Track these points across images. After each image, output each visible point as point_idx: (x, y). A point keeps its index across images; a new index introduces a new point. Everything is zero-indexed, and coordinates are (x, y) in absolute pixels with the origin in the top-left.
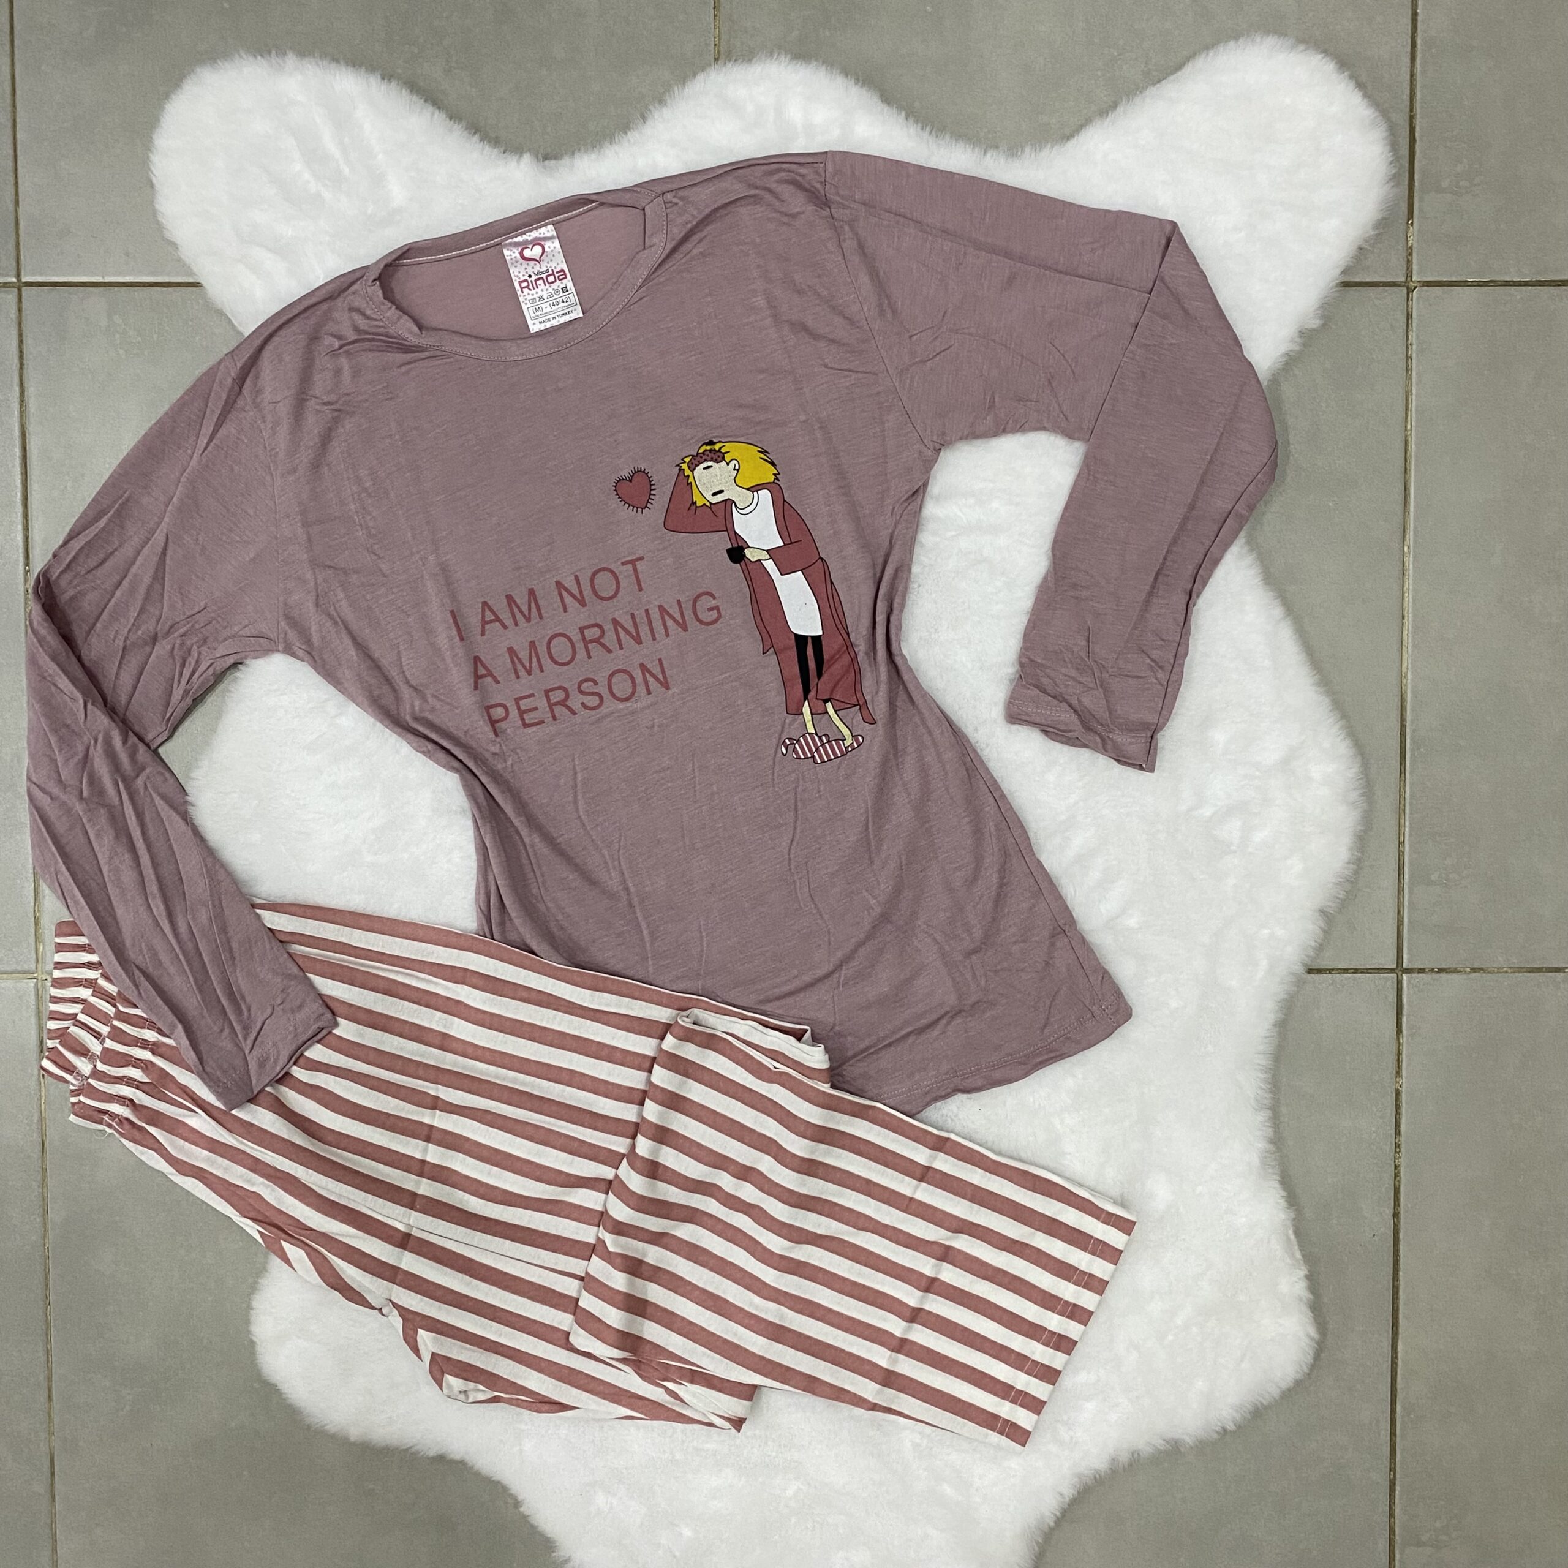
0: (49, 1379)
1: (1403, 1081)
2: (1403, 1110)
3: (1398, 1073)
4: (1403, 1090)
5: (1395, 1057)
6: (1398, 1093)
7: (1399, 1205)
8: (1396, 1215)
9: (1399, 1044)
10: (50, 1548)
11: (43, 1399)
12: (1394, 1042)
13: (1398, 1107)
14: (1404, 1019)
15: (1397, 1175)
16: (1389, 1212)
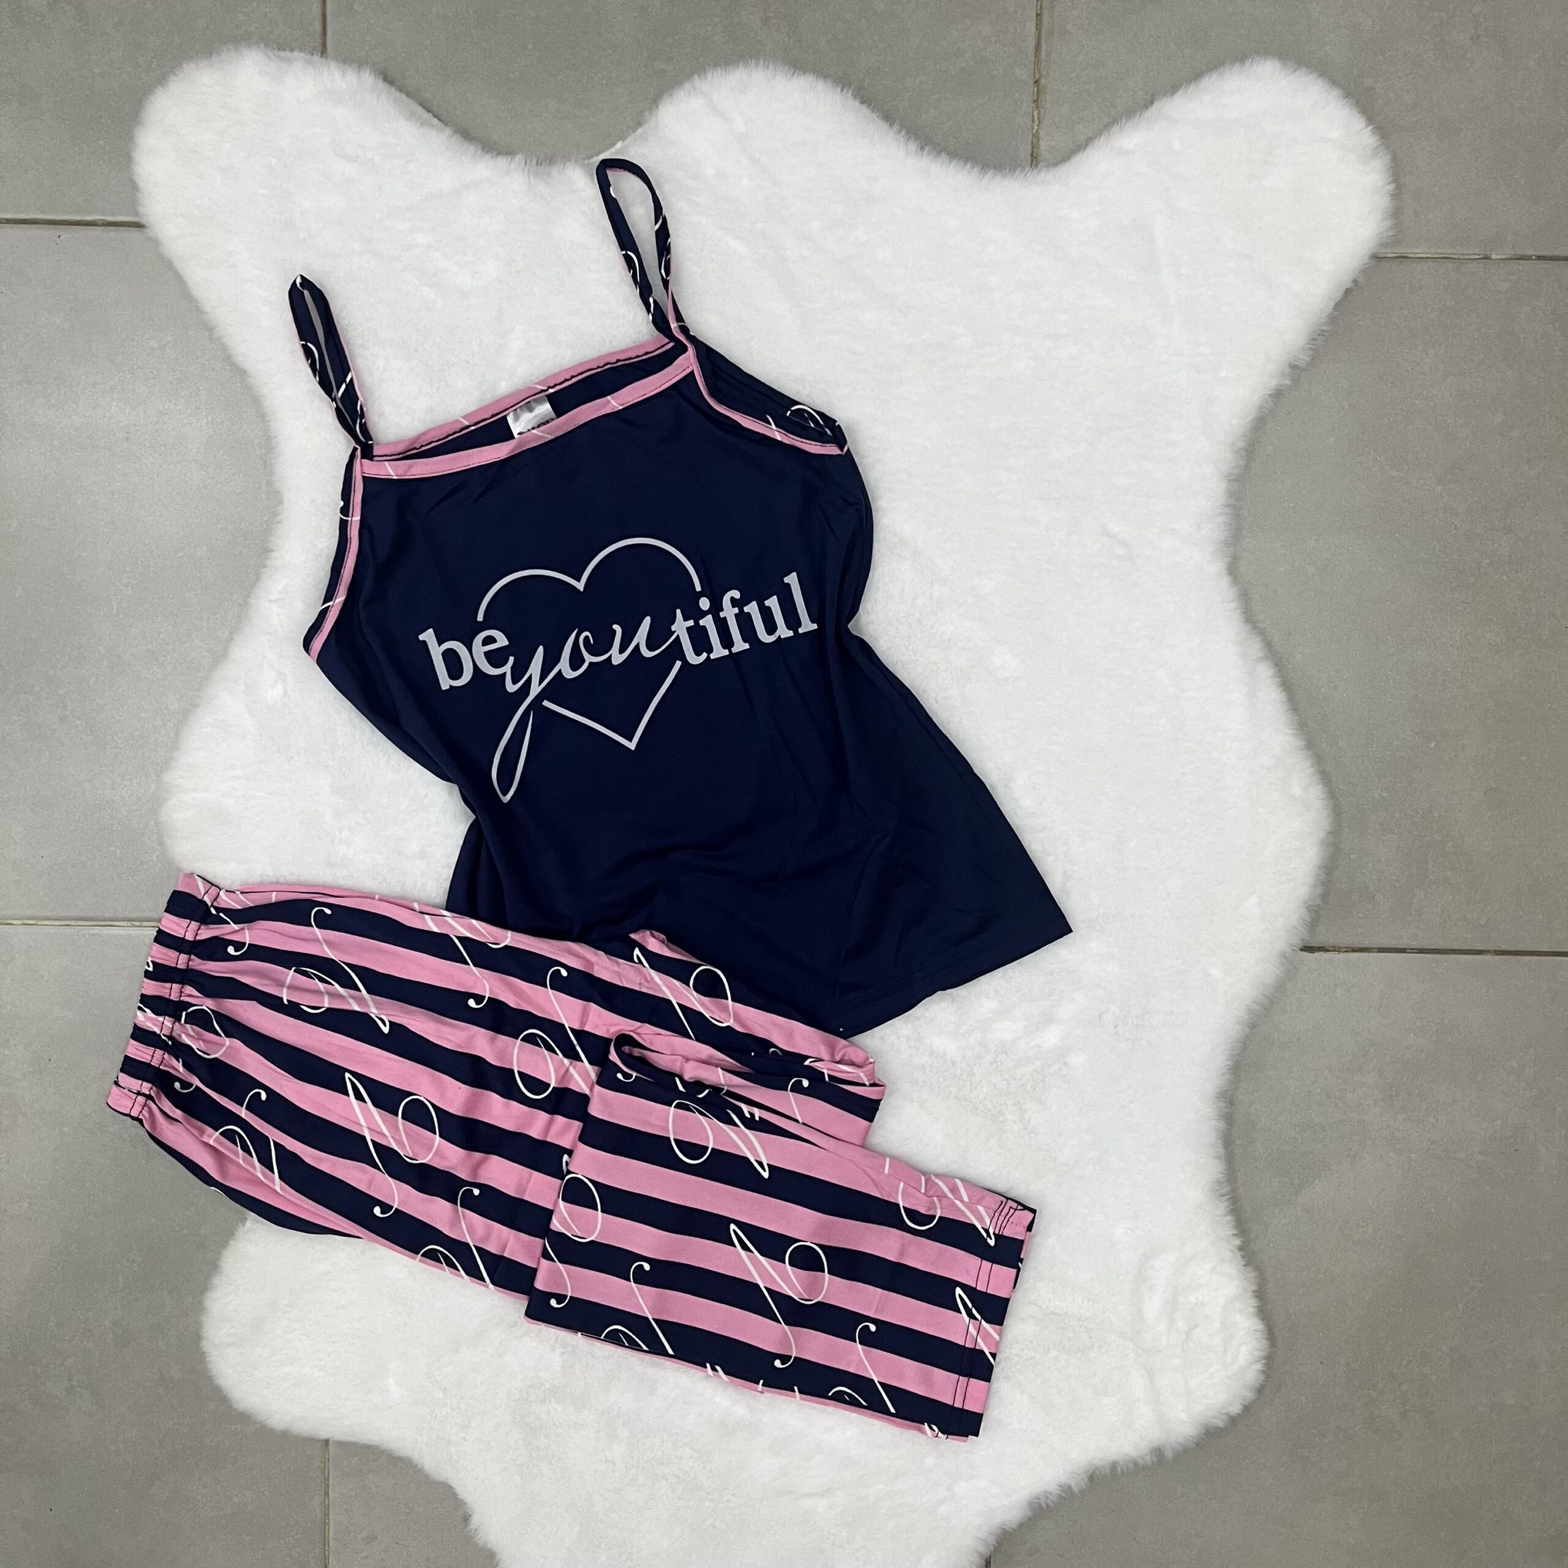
10: (323, 1493)
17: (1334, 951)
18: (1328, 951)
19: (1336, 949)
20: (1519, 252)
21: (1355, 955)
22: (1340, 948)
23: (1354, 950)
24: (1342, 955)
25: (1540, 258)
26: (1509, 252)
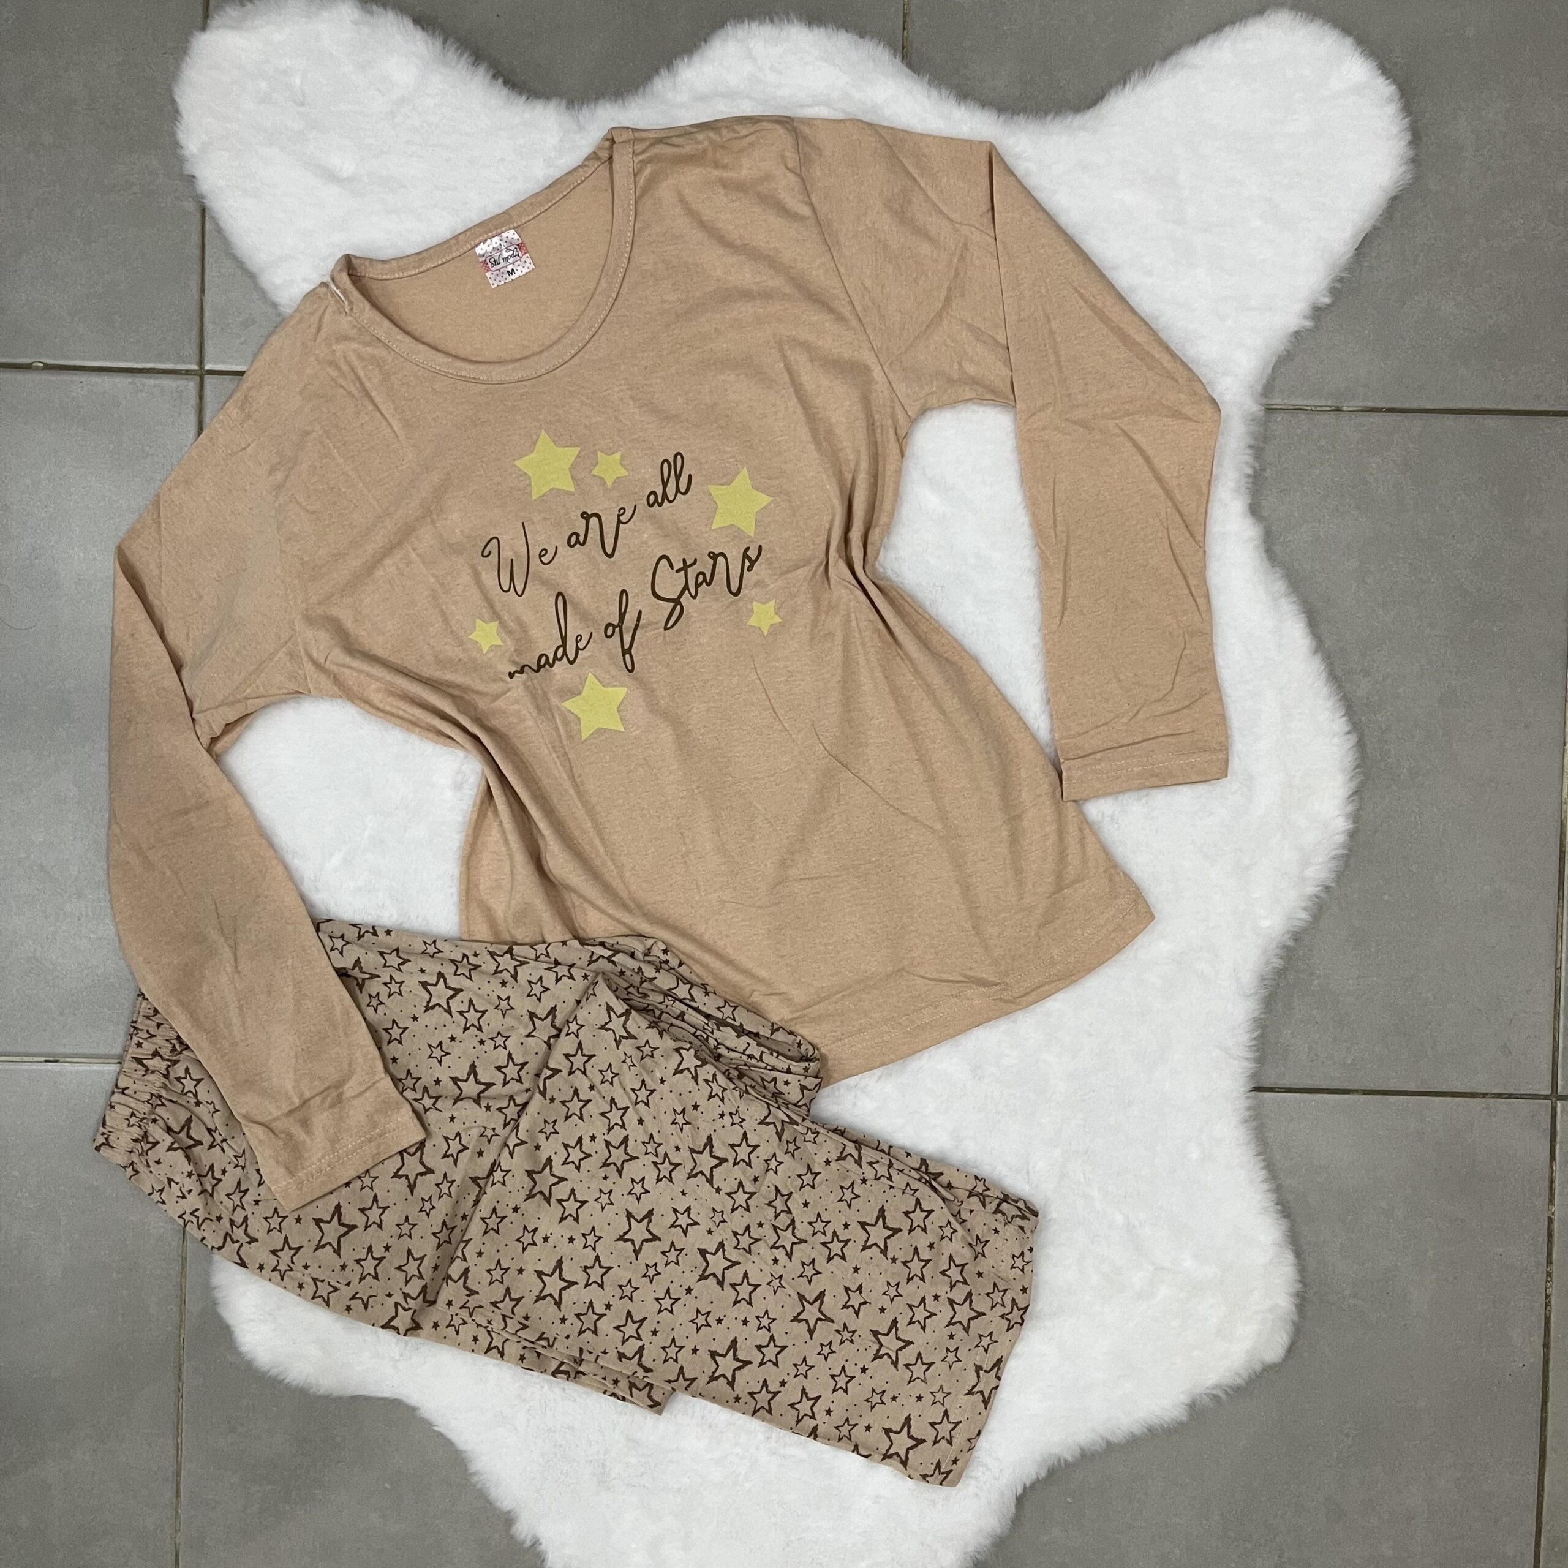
0: (178, 1473)
1: (1556, 1209)
2: (1555, 1239)
3: (1551, 1201)
4: (1556, 1218)
5: (1547, 1183)
6: (1550, 1221)
7: (1549, 1335)
8: (1546, 1345)
9: (1552, 1171)
11: (169, 1494)
12: (1547, 1171)
13: (1550, 1235)
14: (1558, 1146)
15: (1548, 1304)
16: (1539, 1341)
20: (1370, 404)
25: (1390, 410)
26: (1360, 404)
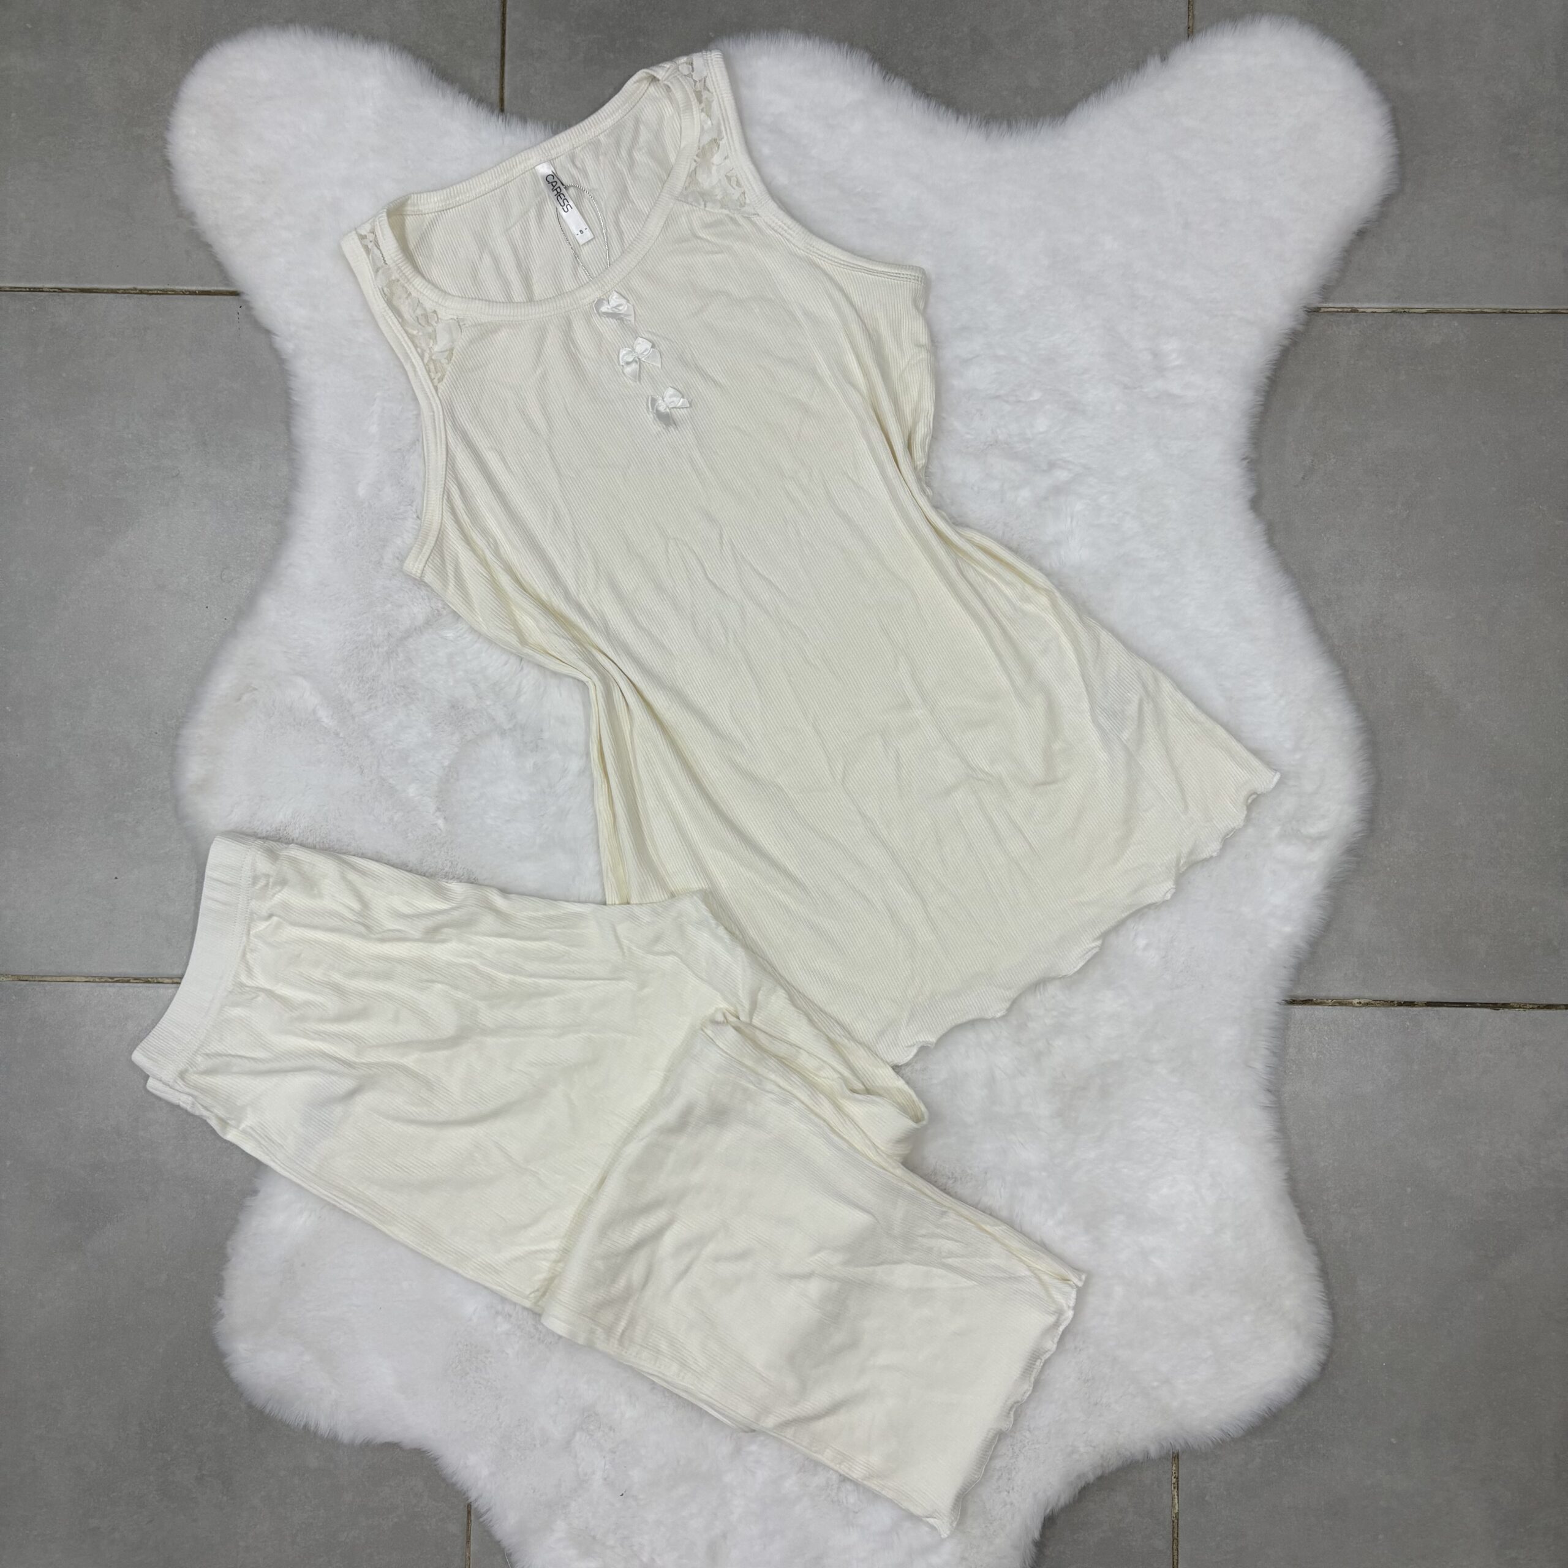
17: (1520, 1007)
18: (1513, 1007)
19: (1522, 1006)
21: (1541, 1011)
22: (1526, 1005)
23: (1540, 1007)
24: (1527, 1011)
